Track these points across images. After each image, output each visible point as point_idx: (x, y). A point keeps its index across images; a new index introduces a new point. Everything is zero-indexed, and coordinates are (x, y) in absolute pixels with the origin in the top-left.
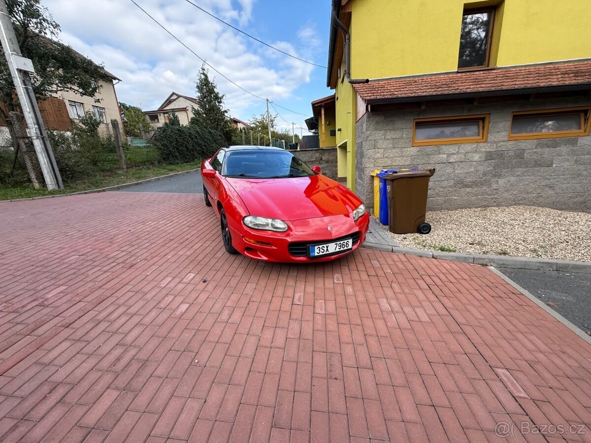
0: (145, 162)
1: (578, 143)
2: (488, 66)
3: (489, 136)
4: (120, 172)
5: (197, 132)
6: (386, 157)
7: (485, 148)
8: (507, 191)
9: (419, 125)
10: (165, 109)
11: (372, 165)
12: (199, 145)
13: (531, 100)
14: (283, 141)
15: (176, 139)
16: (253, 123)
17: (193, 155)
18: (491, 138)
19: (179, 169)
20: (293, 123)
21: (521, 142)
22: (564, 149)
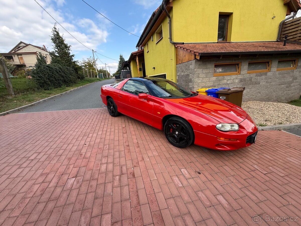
0: (28, 89)
1: (267, 75)
2: (226, 41)
3: (241, 72)
4: (10, 98)
5: (60, 68)
6: (203, 82)
7: (240, 77)
8: (246, 95)
9: (216, 66)
10: (17, 52)
11: (197, 86)
12: (63, 77)
13: (257, 57)
14: (102, 73)
15: (48, 72)
16: (83, 63)
17: (59, 83)
18: (242, 73)
19: (54, 93)
20: (105, 64)
21: (251, 74)
22: (263, 77)
